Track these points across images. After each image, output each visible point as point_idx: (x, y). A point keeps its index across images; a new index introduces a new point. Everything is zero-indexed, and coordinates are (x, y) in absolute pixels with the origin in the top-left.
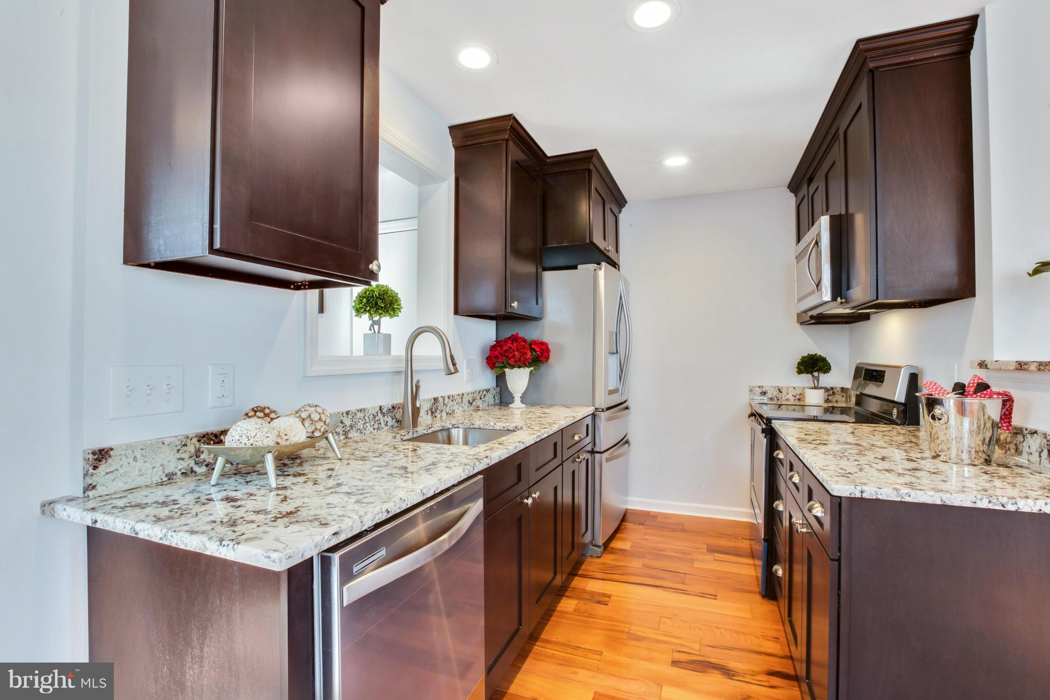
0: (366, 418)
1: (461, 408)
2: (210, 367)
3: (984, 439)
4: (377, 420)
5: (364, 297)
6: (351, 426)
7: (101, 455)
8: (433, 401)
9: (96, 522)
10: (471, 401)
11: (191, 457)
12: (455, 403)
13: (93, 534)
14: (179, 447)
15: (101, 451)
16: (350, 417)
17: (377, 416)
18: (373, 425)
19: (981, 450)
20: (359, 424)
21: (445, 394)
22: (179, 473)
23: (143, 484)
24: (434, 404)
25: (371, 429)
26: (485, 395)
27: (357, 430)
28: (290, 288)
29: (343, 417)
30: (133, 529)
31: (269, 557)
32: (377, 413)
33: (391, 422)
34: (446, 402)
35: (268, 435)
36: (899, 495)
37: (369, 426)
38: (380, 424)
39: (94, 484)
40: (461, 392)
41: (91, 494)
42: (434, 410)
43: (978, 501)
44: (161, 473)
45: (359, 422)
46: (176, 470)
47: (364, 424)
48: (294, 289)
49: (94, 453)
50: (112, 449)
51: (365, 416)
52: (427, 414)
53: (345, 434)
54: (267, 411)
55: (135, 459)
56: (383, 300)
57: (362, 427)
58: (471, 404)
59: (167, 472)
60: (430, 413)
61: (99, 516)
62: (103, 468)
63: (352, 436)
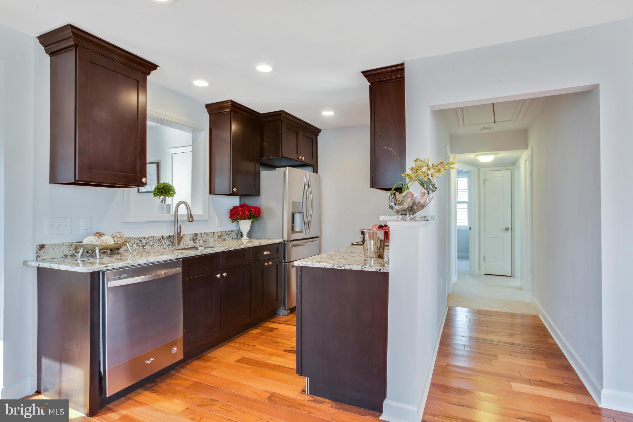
0: (154, 240)
1: (213, 239)
2: (82, 218)
3: (378, 247)
5: (156, 189)
6: (146, 243)
7: (42, 247)
8: (194, 235)
9: (39, 265)
10: (220, 236)
11: (74, 250)
12: (209, 236)
13: (39, 269)
14: (69, 246)
15: (42, 245)
16: (145, 239)
17: (161, 240)
19: (377, 252)
20: (150, 243)
21: (203, 232)
22: (69, 255)
23: (56, 257)
24: (195, 236)
25: (157, 245)
26: (230, 233)
27: (149, 246)
28: (116, 188)
30: (50, 266)
31: (83, 269)
32: (160, 238)
33: (168, 243)
34: (202, 236)
35: (97, 241)
36: (312, 265)
38: (162, 243)
39: (40, 255)
40: (213, 231)
41: (38, 259)
42: (194, 239)
43: (334, 266)
44: (62, 254)
46: (68, 254)
48: (118, 188)
49: (40, 246)
50: (45, 245)
51: (154, 239)
52: (190, 240)
53: (143, 247)
54: (101, 234)
55: (53, 249)
56: (165, 190)
57: (152, 244)
58: (220, 237)
59: (65, 254)
60: (192, 240)
61: (40, 263)
62: (42, 251)
63: (147, 247)
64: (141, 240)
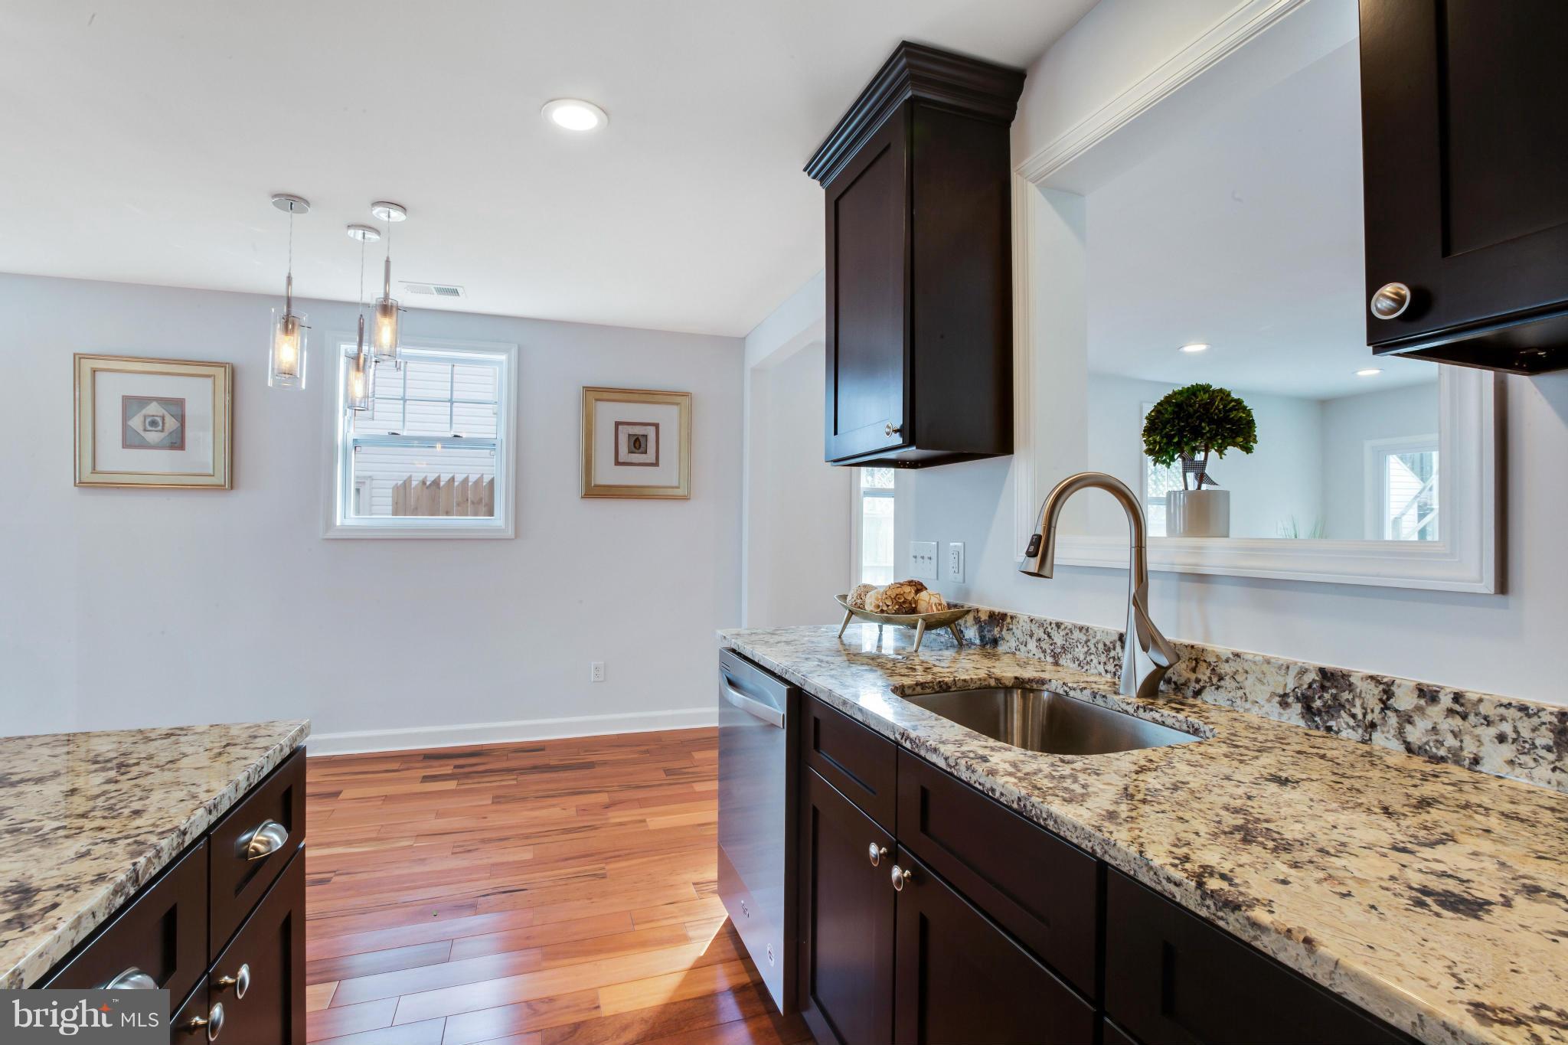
0: (1091, 644)
4: (1114, 658)
16: (1062, 632)
17: (1114, 649)
18: (1105, 663)
25: (1101, 668)
29: (1052, 629)
32: (1113, 643)
37: (1095, 661)
38: (1121, 667)
45: (1077, 647)
47: (1086, 653)
51: (1089, 640)
53: (1054, 656)
63: (1065, 664)
64: (1049, 630)
